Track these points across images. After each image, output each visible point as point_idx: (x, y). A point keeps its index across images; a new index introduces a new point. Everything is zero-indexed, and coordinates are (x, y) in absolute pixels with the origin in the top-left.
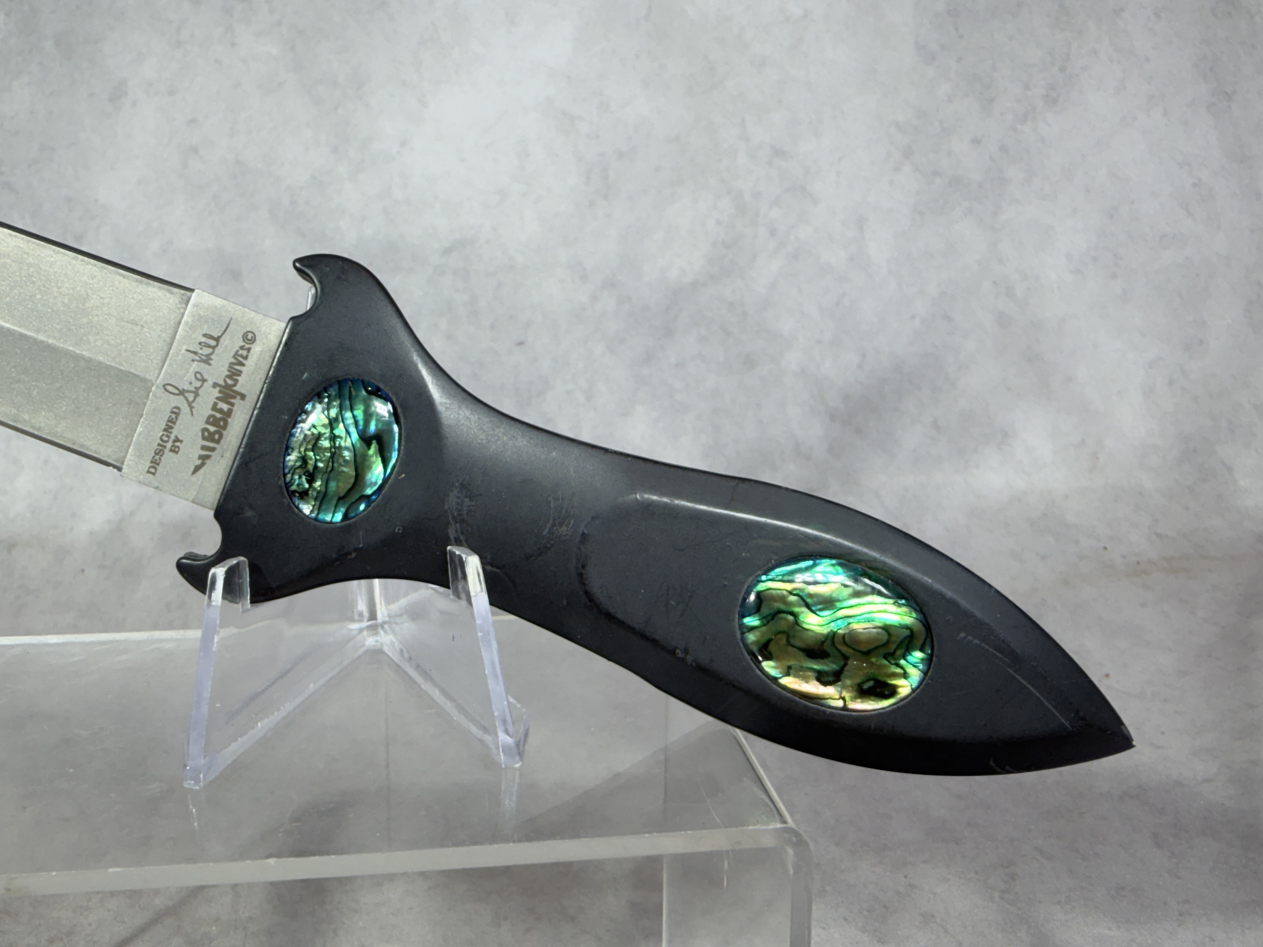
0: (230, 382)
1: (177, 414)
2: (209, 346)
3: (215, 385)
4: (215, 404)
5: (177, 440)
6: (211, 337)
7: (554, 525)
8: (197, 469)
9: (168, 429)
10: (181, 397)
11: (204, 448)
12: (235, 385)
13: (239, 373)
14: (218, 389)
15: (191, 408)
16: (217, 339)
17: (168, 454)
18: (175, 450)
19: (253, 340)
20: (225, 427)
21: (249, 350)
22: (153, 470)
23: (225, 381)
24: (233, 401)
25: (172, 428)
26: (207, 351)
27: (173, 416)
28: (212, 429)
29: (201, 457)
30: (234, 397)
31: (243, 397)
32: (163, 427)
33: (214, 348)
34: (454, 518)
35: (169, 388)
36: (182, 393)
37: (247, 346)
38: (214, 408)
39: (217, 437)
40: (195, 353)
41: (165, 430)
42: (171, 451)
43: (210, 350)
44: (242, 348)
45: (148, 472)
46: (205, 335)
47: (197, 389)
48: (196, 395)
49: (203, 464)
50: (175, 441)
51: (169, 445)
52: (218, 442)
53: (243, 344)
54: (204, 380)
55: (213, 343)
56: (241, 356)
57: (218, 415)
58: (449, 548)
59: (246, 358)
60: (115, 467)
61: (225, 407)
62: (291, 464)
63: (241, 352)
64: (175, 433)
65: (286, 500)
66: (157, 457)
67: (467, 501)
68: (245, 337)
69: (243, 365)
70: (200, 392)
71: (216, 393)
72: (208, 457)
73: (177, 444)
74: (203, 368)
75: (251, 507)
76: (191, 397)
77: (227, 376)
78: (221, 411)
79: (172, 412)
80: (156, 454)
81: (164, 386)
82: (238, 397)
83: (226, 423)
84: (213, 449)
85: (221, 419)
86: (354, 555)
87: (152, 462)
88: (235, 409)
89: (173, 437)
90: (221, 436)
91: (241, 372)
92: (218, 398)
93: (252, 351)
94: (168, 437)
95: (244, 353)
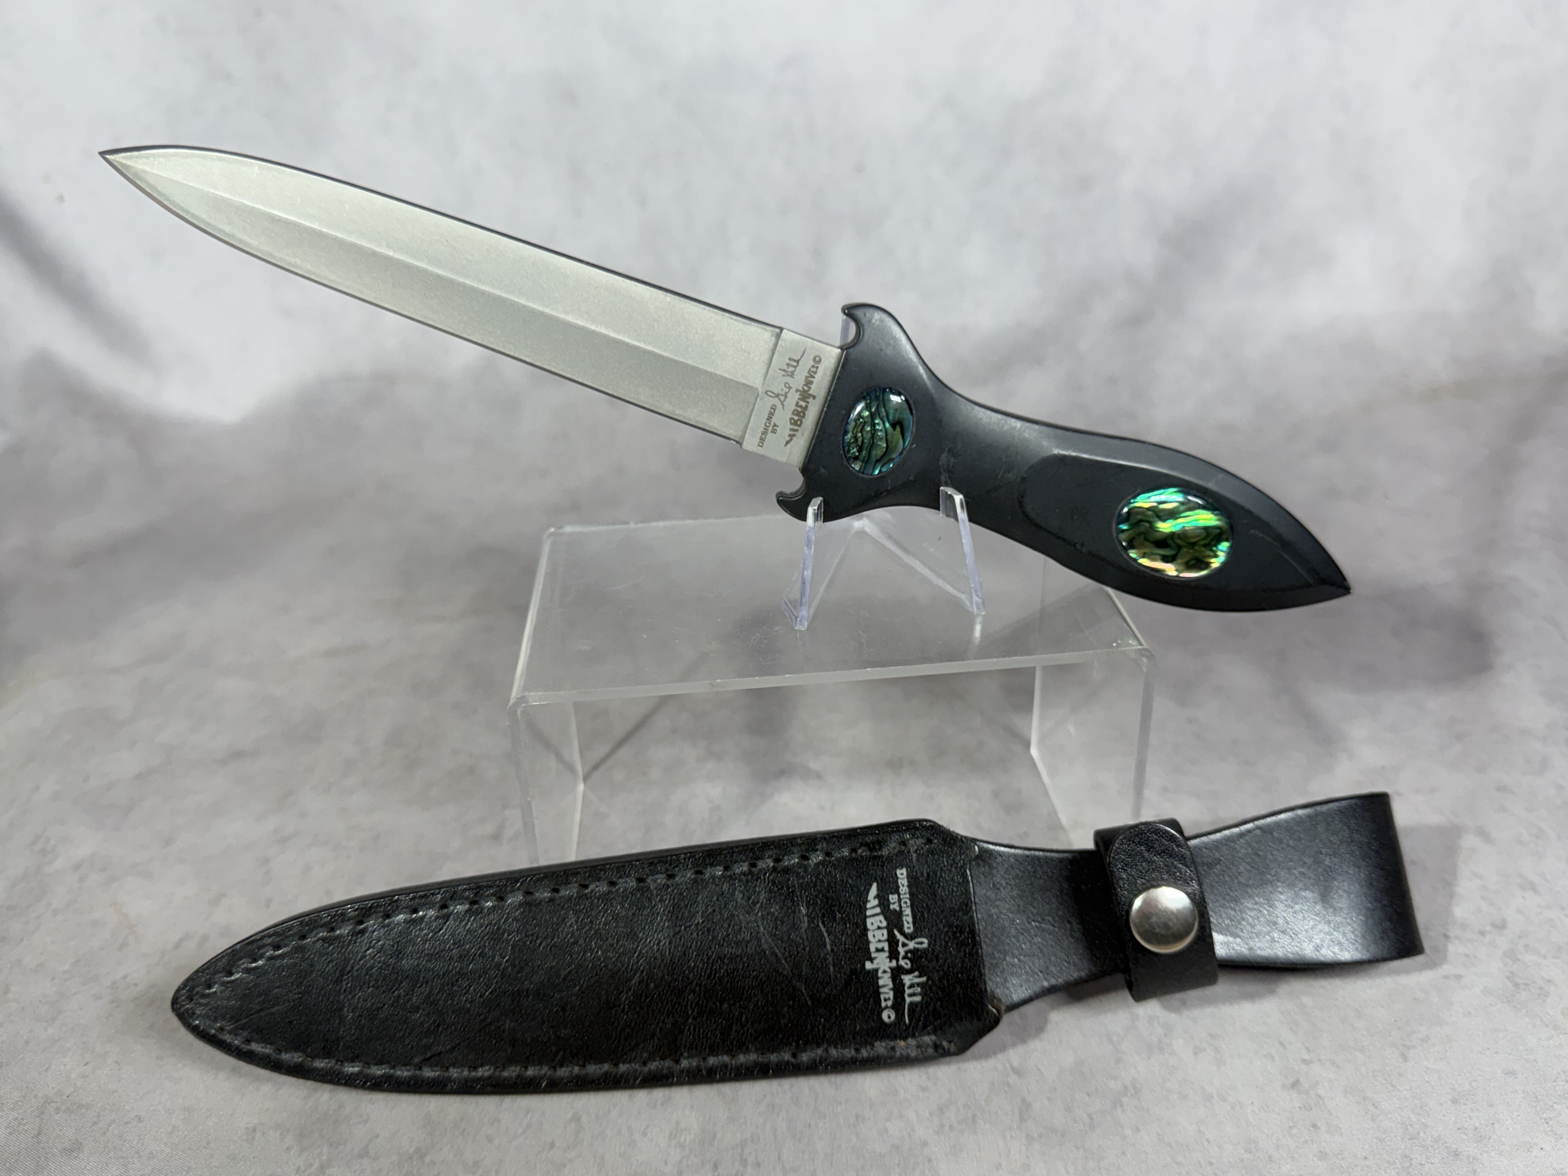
0: (806, 388)
1: (775, 410)
2: (792, 366)
3: (797, 391)
4: (797, 403)
5: (775, 425)
6: (794, 360)
7: (1005, 472)
8: (787, 443)
9: (769, 418)
10: (777, 399)
11: (791, 430)
12: (809, 390)
13: (812, 383)
14: (799, 393)
15: (783, 405)
16: (798, 362)
17: (770, 435)
18: (774, 431)
19: (820, 361)
20: (804, 417)
21: (817, 368)
22: (761, 444)
23: (803, 388)
24: (808, 400)
25: (771, 418)
26: (791, 369)
27: (772, 411)
28: (796, 418)
29: (790, 435)
30: (809, 398)
31: (814, 397)
32: (766, 417)
33: (796, 367)
34: (944, 469)
35: (769, 393)
36: (777, 396)
37: (816, 365)
38: (797, 404)
39: (799, 423)
40: (784, 371)
41: (768, 419)
42: (772, 432)
43: (793, 369)
44: (813, 366)
45: (759, 445)
46: (790, 359)
47: (786, 393)
48: (786, 397)
49: (791, 440)
50: (773, 426)
51: (770, 429)
52: (800, 426)
53: (813, 364)
54: (790, 388)
55: (795, 364)
56: (813, 372)
57: (799, 409)
58: (942, 488)
59: (815, 373)
60: (737, 442)
61: (803, 404)
62: (848, 440)
63: (812, 369)
64: (774, 420)
65: (845, 463)
66: (763, 436)
67: (952, 460)
68: (814, 360)
69: (814, 377)
70: (789, 395)
71: (797, 396)
72: (794, 435)
73: (775, 428)
74: (789, 380)
75: (824, 467)
76: (782, 398)
77: (804, 385)
78: (801, 407)
79: (772, 408)
80: (762, 434)
81: (766, 392)
82: (811, 398)
83: (804, 414)
84: (797, 431)
85: (801, 412)
86: (885, 494)
87: (760, 439)
88: (809, 405)
89: (772, 424)
90: (801, 422)
91: (813, 382)
92: (799, 399)
93: (819, 369)
94: (770, 423)
95: (814, 370)
